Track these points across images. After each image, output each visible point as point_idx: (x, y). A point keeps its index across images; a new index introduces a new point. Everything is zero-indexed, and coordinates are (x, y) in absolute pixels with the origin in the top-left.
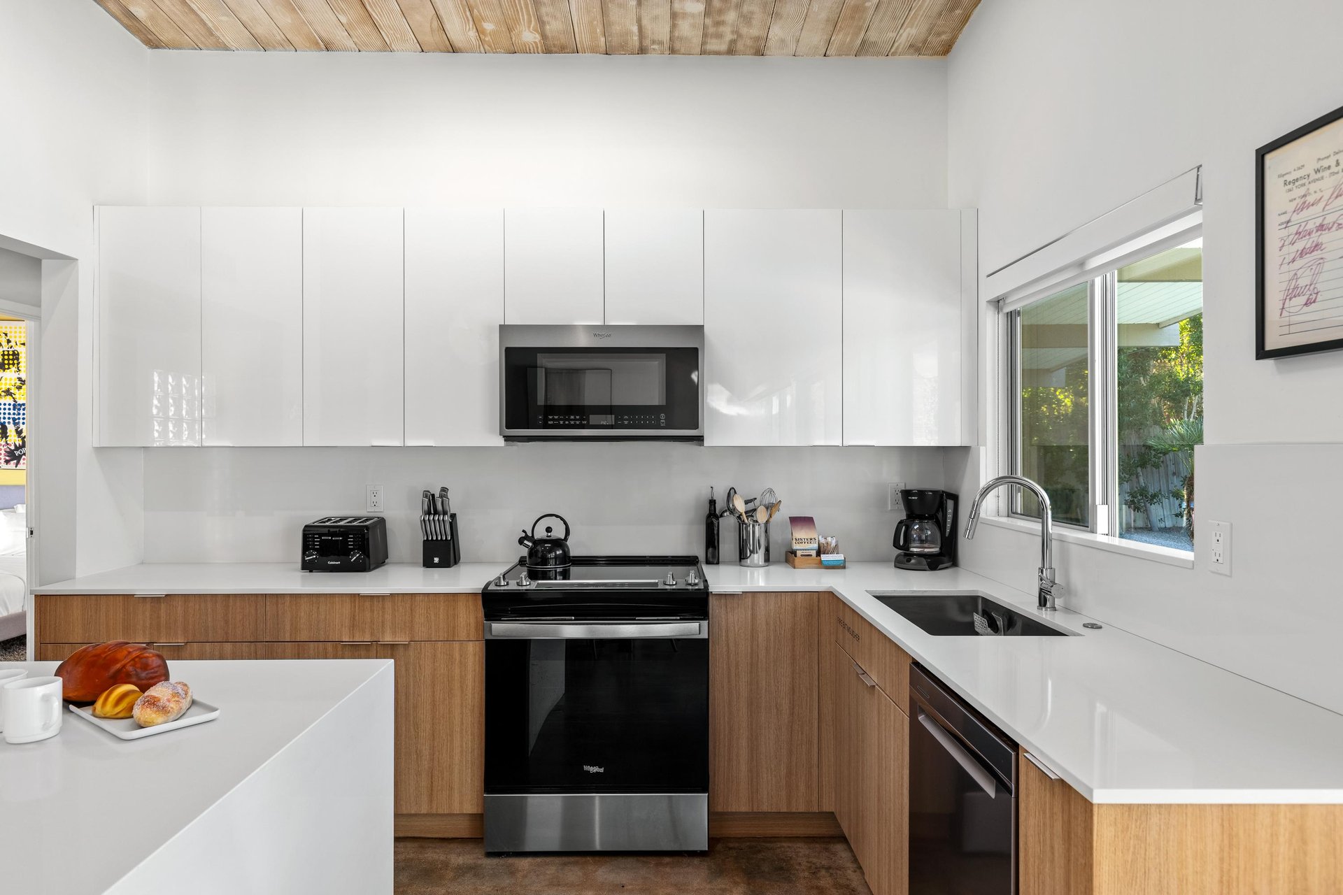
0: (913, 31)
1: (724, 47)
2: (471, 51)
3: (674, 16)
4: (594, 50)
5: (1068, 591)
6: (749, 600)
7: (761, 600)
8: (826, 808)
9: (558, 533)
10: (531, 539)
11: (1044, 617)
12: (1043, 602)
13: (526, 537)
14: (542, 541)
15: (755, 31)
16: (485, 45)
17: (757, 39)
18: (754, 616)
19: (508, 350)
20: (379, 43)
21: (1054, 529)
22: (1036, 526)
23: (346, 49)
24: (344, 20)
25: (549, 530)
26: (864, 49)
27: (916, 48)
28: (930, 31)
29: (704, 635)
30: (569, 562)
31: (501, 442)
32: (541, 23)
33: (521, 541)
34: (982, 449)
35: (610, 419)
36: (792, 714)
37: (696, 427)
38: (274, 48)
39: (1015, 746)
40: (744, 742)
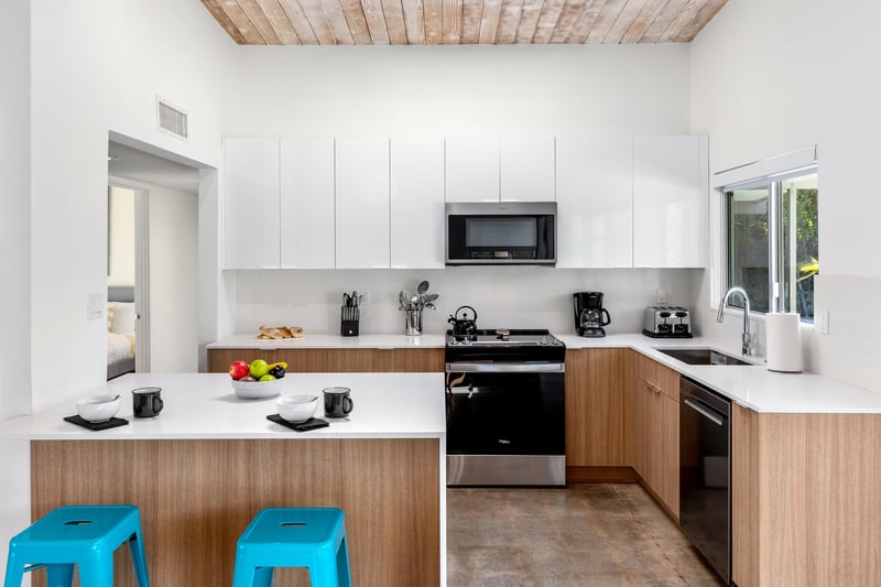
0: (671, 33)
1: (563, 40)
2: (419, 43)
3: (537, 28)
4: (488, 42)
5: (758, 346)
6: (585, 353)
7: (592, 353)
8: (628, 465)
9: (470, 317)
10: (455, 320)
11: (745, 358)
12: (745, 351)
13: (453, 319)
14: (461, 322)
15: (581, 34)
16: (427, 40)
17: (583, 37)
18: (588, 361)
19: (450, 217)
20: (368, 41)
21: (752, 315)
22: (741, 312)
23: (347, 44)
24: (353, 32)
25: (465, 315)
26: (643, 40)
27: (672, 39)
28: (681, 32)
29: (563, 371)
30: (477, 333)
31: (444, 267)
32: (462, 32)
33: (449, 321)
34: (712, 270)
35: (506, 254)
36: (609, 413)
37: (553, 258)
38: (308, 44)
39: (730, 400)
40: (583, 428)
